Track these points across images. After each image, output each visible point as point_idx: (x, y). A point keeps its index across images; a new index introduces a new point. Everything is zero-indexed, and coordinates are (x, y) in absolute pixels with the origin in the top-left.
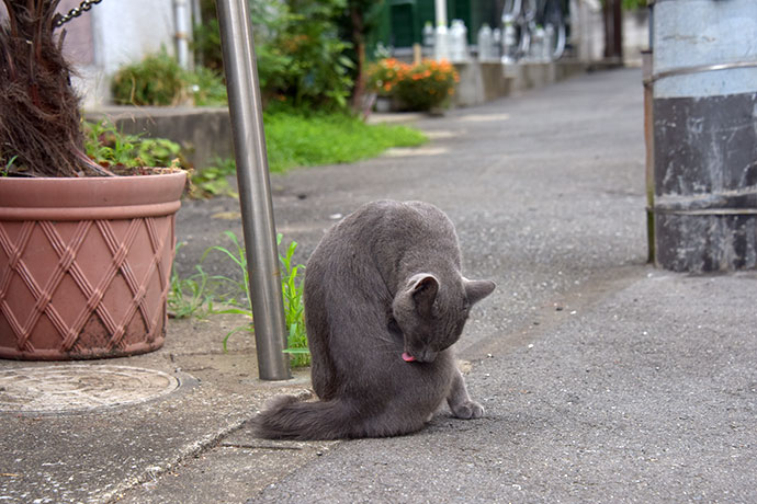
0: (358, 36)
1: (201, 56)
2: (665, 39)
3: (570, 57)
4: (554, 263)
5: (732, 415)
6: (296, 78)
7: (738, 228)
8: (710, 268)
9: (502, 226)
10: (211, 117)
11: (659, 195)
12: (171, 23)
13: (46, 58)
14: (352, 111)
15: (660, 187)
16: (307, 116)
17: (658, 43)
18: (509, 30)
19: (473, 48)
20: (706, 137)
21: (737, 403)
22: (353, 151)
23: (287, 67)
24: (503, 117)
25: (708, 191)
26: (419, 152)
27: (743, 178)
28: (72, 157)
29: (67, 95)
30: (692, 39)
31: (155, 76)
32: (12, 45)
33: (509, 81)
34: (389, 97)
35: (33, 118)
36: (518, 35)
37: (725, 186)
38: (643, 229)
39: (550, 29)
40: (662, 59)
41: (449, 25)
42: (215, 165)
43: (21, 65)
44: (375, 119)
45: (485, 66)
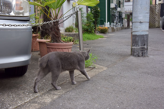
0: (96, 24)
1: (76, 26)
2: (134, 27)
3: (123, 27)
4: (119, 55)
5: (140, 76)
6: (88, 29)
7: (142, 51)
8: (139, 56)
9: (113, 49)
10: (77, 34)
11: (133, 47)
12: (73, 22)
13: (57, 28)
14: (95, 33)
15: (133, 46)
16: (89, 34)
17: (133, 28)
18: (115, 23)
19: (110, 25)
20: (139, 40)
21: (140, 74)
22: (94, 39)
23: (87, 28)
24: (114, 34)
25: (139, 46)
26: (103, 39)
27: (143, 45)
28: (59, 40)
29: (59, 33)
30: (137, 28)
31: (70, 29)
32: (53, 27)
33: (115, 30)
34: (99, 31)
35: (55, 36)
36: (116, 24)
37: (141, 46)
38: (130, 51)
39: (120, 23)
40: (133, 30)
41: (107, 23)
42: (77, 40)
43: (54, 29)
44: (97, 34)
45: (112, 28)
